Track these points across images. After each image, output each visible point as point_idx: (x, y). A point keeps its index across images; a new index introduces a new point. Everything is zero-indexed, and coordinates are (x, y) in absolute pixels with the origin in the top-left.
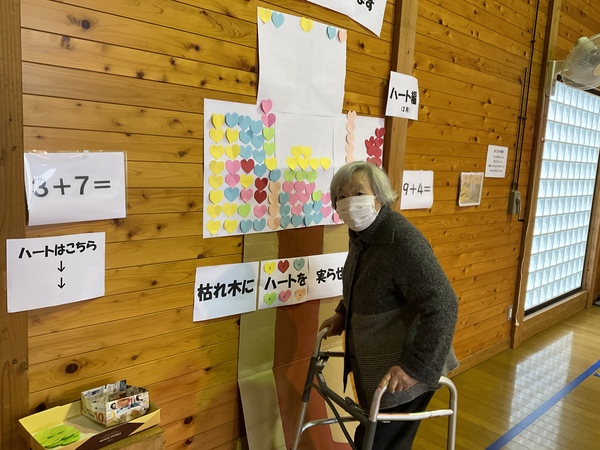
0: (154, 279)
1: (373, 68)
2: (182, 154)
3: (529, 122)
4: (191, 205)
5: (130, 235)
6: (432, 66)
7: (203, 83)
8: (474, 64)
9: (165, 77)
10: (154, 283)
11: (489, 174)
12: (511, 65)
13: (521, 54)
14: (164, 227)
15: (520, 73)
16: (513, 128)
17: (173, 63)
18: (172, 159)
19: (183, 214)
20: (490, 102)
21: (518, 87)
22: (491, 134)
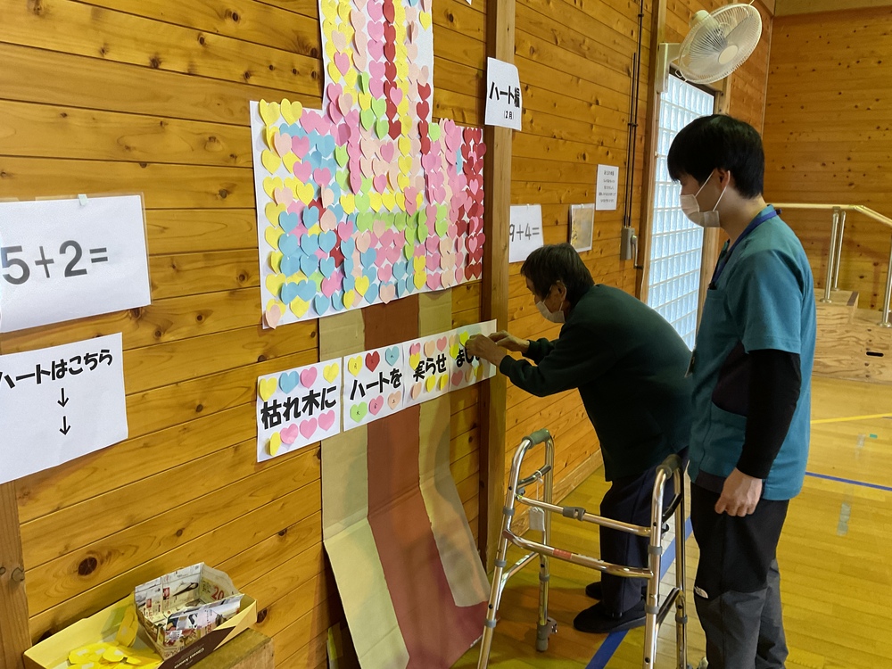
0: (198, 403)
1: (465, 52)
2: (224, 194)
3: (640, 131)
4: (243, 277)
5: (158, 334)
6: (533, 51)
7: (247, 75)
8: (578, 48)
9: (192, 65)
10: (199, 408)
11: (600, 206)
12: (619, 49)
13: (629, 34)
14: (207, 316)
15: (627, 61)
16: (622, 141)
17: (202, 41)
18: (210, 202)
19: (233, 292)
20: (597, 103)
21: (627, 81)
22: (601, 148)
